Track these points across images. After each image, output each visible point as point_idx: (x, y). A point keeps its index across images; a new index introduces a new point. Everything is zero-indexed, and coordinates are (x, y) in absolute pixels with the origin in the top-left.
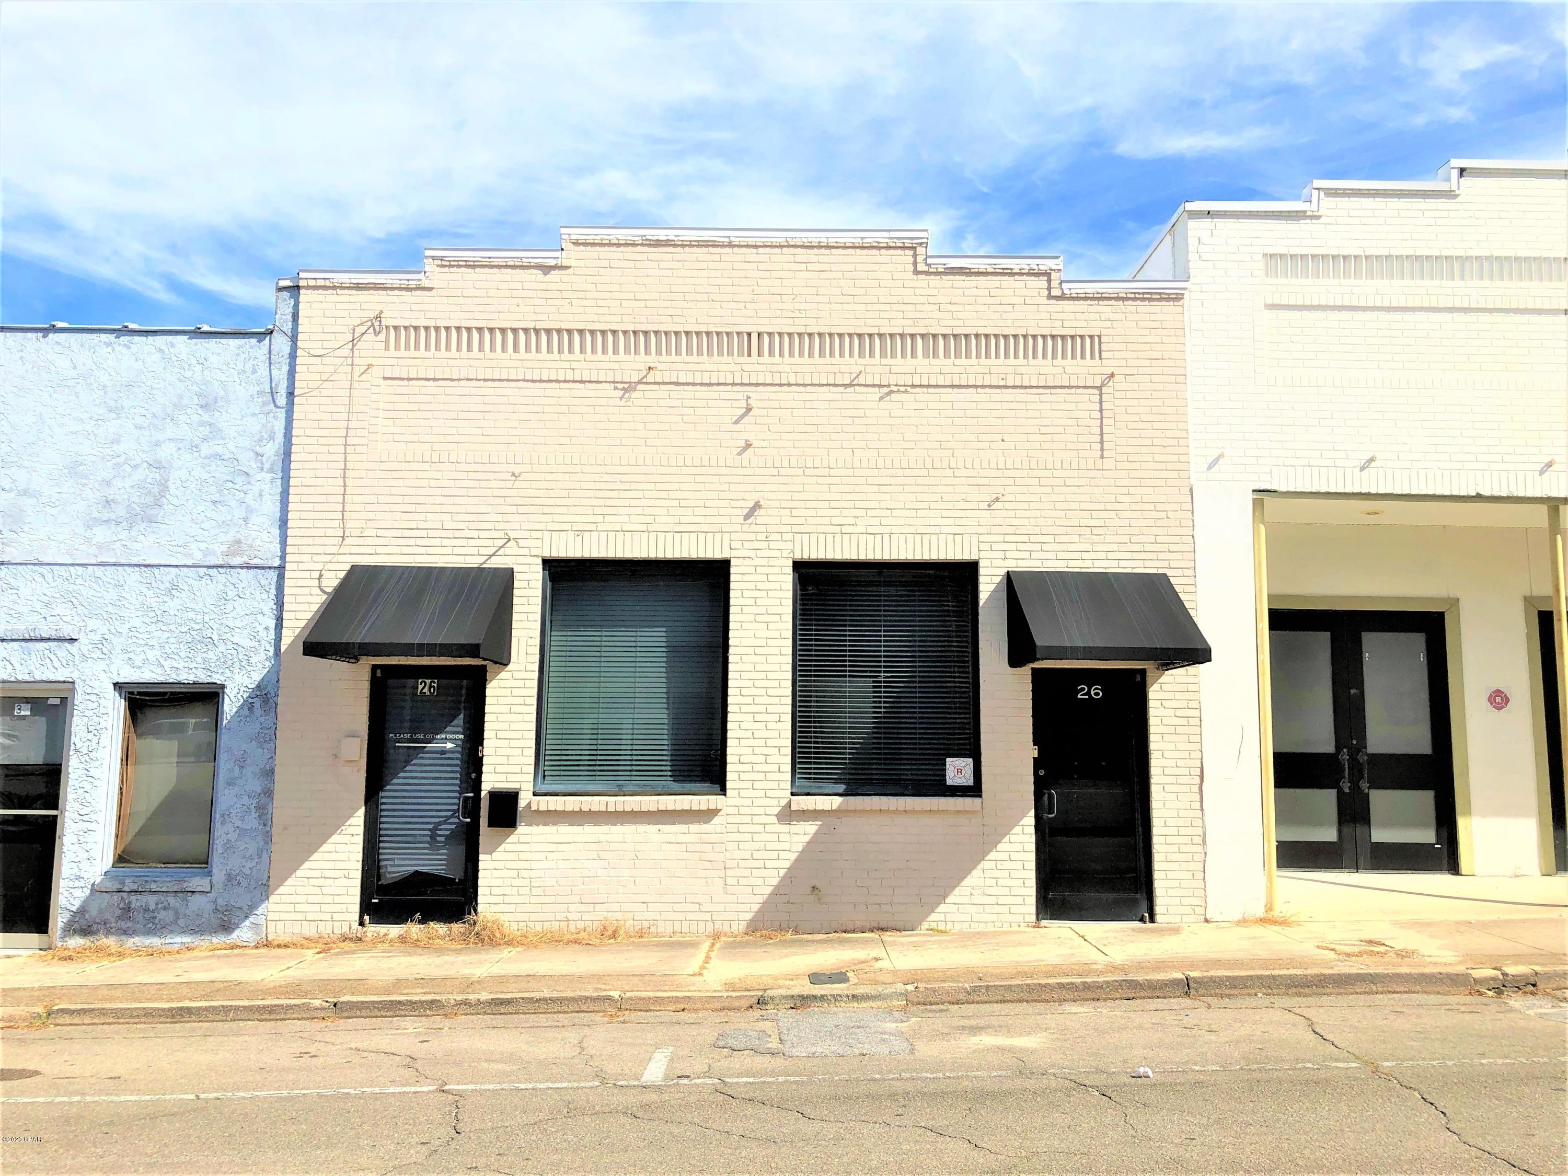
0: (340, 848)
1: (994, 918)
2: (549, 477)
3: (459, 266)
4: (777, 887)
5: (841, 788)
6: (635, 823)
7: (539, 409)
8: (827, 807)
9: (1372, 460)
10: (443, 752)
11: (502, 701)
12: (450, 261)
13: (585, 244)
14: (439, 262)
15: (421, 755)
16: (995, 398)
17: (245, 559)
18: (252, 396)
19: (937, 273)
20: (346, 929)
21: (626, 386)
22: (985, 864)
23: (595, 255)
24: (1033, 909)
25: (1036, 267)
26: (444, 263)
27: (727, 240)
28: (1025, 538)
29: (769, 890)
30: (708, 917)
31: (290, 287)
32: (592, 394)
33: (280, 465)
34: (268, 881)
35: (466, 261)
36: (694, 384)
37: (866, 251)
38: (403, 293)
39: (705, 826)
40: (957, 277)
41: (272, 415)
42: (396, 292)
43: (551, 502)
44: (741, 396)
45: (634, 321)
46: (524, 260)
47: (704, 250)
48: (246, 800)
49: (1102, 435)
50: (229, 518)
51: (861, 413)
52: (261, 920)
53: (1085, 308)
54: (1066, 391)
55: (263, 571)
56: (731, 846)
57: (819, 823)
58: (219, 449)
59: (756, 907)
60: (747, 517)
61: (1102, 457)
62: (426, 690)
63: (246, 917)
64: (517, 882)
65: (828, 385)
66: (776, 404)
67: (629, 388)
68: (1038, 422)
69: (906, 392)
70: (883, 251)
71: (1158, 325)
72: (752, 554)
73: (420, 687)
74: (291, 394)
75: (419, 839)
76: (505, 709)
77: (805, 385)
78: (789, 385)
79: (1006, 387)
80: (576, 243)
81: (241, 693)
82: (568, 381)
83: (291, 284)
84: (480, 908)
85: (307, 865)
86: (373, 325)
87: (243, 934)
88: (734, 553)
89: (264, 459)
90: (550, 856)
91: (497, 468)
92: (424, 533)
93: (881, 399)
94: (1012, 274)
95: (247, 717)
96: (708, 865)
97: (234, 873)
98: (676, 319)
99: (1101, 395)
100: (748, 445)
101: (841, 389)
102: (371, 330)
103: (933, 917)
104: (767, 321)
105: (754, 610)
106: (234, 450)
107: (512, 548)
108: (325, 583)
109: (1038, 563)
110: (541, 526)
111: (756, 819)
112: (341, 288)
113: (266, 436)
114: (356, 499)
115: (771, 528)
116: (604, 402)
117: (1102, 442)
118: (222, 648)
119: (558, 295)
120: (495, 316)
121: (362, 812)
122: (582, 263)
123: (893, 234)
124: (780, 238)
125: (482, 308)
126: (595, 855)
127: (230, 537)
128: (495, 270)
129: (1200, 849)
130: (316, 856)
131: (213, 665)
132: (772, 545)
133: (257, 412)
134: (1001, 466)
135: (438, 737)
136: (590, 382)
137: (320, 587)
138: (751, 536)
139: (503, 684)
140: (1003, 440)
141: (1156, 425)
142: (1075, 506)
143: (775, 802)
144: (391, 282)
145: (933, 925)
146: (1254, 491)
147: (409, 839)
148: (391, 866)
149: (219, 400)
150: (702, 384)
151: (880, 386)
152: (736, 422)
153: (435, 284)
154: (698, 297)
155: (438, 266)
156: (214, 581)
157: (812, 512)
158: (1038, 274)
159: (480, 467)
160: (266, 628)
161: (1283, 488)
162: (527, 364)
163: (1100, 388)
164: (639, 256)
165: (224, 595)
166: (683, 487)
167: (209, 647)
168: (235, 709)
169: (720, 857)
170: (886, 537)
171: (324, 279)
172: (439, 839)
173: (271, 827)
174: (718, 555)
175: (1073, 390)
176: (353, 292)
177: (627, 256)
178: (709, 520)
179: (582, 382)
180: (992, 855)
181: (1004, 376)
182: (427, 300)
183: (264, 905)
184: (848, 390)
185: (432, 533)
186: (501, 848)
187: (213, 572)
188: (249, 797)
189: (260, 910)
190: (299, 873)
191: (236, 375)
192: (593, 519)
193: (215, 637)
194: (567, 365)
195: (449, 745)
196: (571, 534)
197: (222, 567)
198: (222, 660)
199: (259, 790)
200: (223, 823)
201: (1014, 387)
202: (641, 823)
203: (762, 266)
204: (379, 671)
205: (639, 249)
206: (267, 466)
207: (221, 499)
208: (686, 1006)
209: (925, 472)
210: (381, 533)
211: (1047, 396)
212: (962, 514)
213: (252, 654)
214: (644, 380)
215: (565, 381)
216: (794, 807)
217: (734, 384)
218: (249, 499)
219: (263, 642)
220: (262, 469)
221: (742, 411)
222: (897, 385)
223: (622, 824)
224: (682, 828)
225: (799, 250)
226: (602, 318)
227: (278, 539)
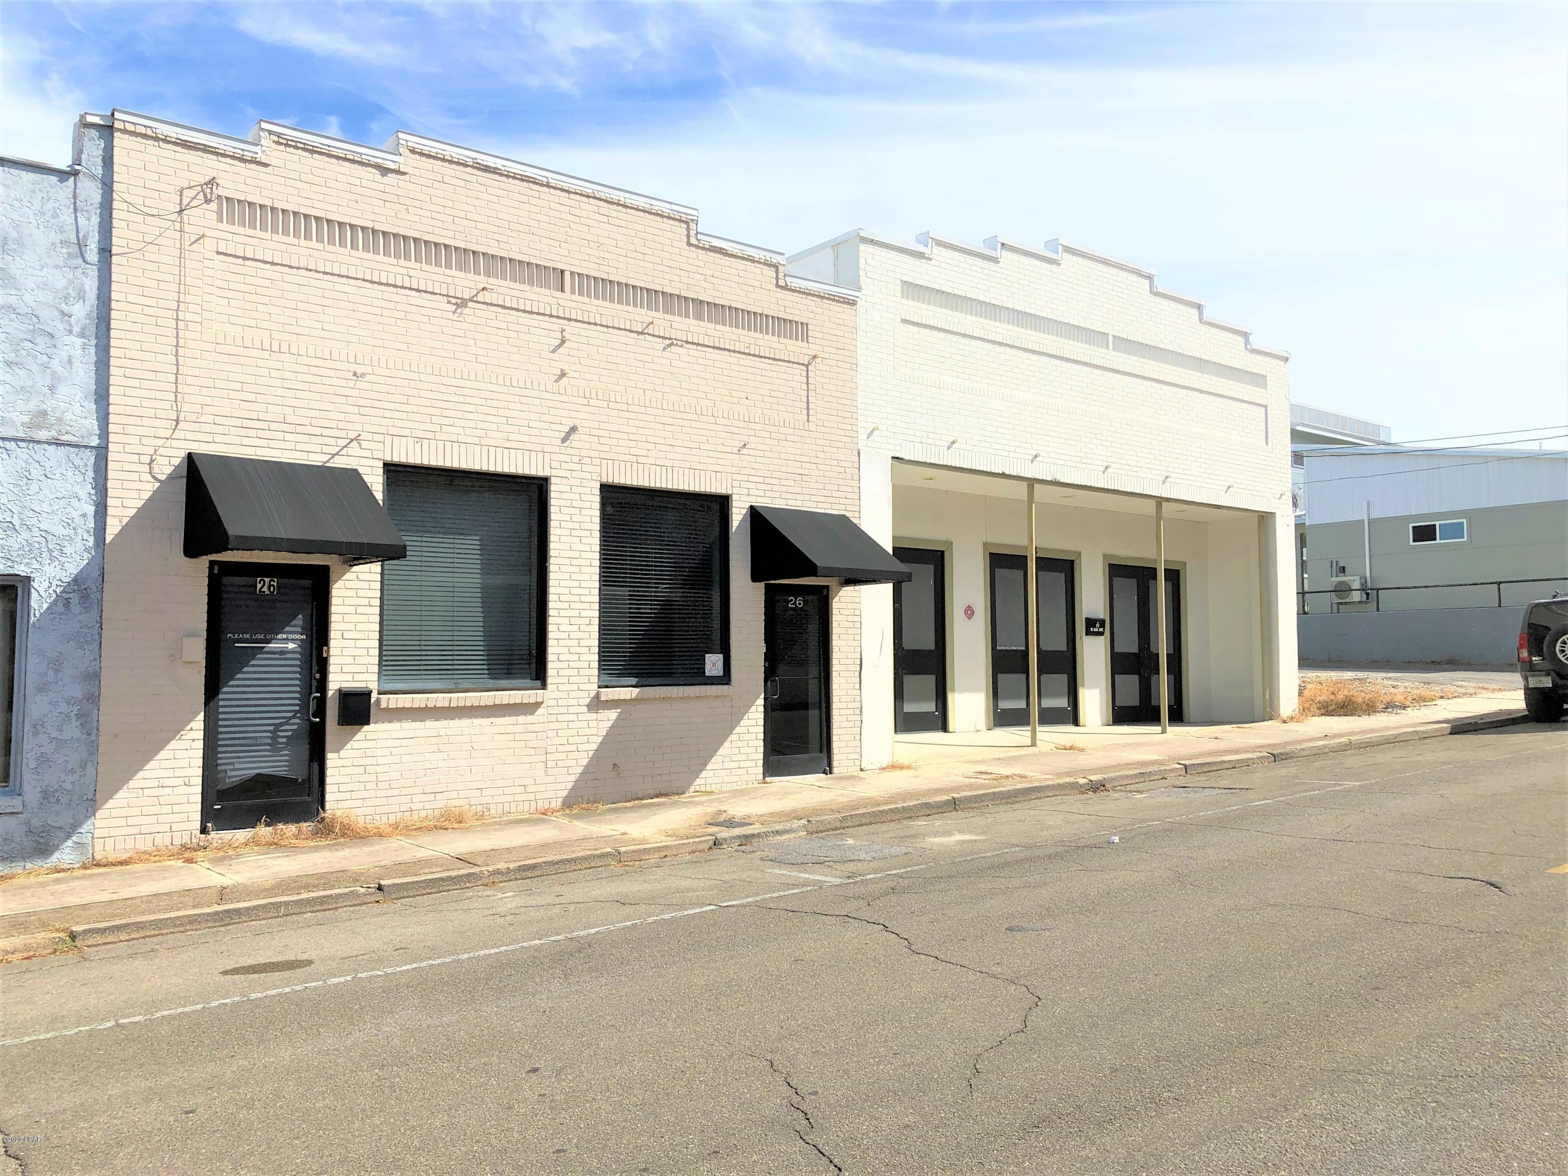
0: (179, 754)
1: (737, 778)
2: (389, 381)
3: (296, 148)
4: (587, 767)
5: (634, 681)
6: (471, 718)
7: (378, 311)
8: (628, 697)
9: (953, 442)
10: (282, 652)
11: (348, 601)
12: (287, 140)
13: (421, 154)
14: (276, 139)
15: (259, 656)
16: (742, 362)
17: (54, 433)
18: (53, 244)
19: (703, 249)
20: (186, 839)
21: (459, 301)
22: (733, 737)
23: (430, 167)
24: (761, 770)
25: (769, 259)
26: (281, 140)
27: (546, 180)
28: (761, 480)
29: (580, 770)
30: (532, 797)
31: (103, 125)
32: (427, 304)
33: (93, 329)
34: (95, 795)
35: (304, 144)
36: (517, 310)
37: (652, 217)
38: (236, 162)
39: (531, 717)
40: (717, 255)
41: (80, 271)
42: (228, 160)
43: (391, 406)
44: (556, 327)
45: (465, 239)
46: (364, 156)
47: (525, 184)
48: (64, 708)
49: (808, 403)
50: (29, 383)
51: (649, 359)
52: (87, 839)
53: (798, 300)
54: (786, 364)
55: (76, 450)
56: (551, 734)
57: (619, 710)
58: (13, 300)
59: (570, 786)
60: (564, 440)
61: (808, 420)
62: (265, 589)
63: (68, 836)
64: (362, 778)
65: (625, 330)
66: (585, 340)
67: (462, 303)
68: (769, 386)
69: (681, 346)
70: (665, 219)
71: (841, 322)
72: (568, 474)
73: (259, 586)
74: (106, 252)
75: (259, 741)
76: (351, 610)
77: (607, 327)
78: (596, 324)
79: (749, 354)
80: (413, 151)
81: (54, 587)
82: (406, 288)
83: (102, 122)
84: (327, 806)
85: (141, 774)
86: (203, 191)
87: (65, 855)
88: (554, 473)
89: (73, 320)
90: (394, 751)
91: (339, 365)
92: (265, 425)
93: (664, 349)
94: (753, 261)
95: (62, 614)
96: (532, 751)
97: (52, 790)
98: (502, 245)
99: (807, 371)
100: (563, 374)
101: (635, 335)
102: (201, 196)
103: (698, 781)
104: (577, 262)
105: (570, 525)
106: (34, 305)
107: (354, 449)
108: (156, 470)
109: (769, 501)
110: (383, 430)
111: (571, 710)
112: (165, 141)
113: (73, 294)
114: (190, 380)
115: (584, 453)
116: (438, 313)
117: (808, 409)
118: (25, 535)
119: (395, 199)
120: (334, 208)
121: (201, 716)
122: (417, 172)
123: (674, 207)
124: (588, 188)
125: (321, 197)
126: (435, 748)
127: (32, 406)
128: (333, 160)
129: (858, 718)
130: (151, 765)
131: (15, 554)
132: (585, 468)
133: (61, 264)
134: (747, 419)
135: (279, 636)
136: (425, 292)
137: (150, 473)
138: (568, 458)
139: (348, 584)
140: (747, 398)
141: (840, 401)
142: (791, 457)
143: (586, 694)
144: (224, 148)
145: (698, 788)
146: (893, 458)
147: (251, 742)
148: (231, 770)
149: (10, 242)
150: (524, 311)
151: (664, 338)
152: (553, 351)
153: (273, 162)
154: (521, 228)
155: (274, 142)
156: (13, 456)
157: (614, 442)
158: (770, 265)
159: (321, 363)
160: (84, 515)
161: (907, 458)
162: (366, 263)
163: (807, 366)
164: (469, 178)
165: (27, 474)
166: (511, 406)
167: (8, 532)
168: (45, 606)
169: (543, 743)
170: (670, 469)
171: (145, 126)
172: (280, 740)
173: (97, 736)
174: (541, 474)
175: (791, 365)
176: (179, 149)
177: (459, 174)
178: (533, 439)
179: (418, 290)
180: (737, 730)
181: (748, 345)
182: (262, 176)
183: (89, 822)
184: (641, 337)
185: (274, 426)
186: (348, 746)
187: (11, 445)
188: (68, 704)
189: (85, 828)
190: (132, 784)
191: (32, 216)
192: (431, 427)
193: (16, 521)
194: (404, 271)
195: (291, 646)
196: (411, 440)
197: (23, 440)
198: (27, 549)
199: (80, 696)
200: (35, 734)
201: (755, 355)
202: (476, 717)
203: (573, 211)
204: (216, 567)
205: (469, 170)
206: (76, 329)
207: (18, 360)
208: (667, 853)
209: (695, 417)
210: (218, 420)
211: (775, 366)
212: (721, 455)
213: (66, 543)
214: (475, 299)
215: (402, 287)
216: (603, 698)
217: (551, 316)
218: (56, 364)
219: (80, 531)
220: (70, 332)
221: (558, 342)
222: (676, 339)
223: (459, 718)
224: (512, 719)
225: (602, 204)
226: (436, 231)
227: (95, 415)
